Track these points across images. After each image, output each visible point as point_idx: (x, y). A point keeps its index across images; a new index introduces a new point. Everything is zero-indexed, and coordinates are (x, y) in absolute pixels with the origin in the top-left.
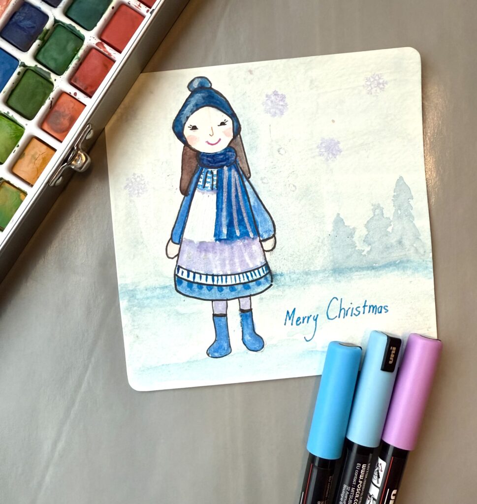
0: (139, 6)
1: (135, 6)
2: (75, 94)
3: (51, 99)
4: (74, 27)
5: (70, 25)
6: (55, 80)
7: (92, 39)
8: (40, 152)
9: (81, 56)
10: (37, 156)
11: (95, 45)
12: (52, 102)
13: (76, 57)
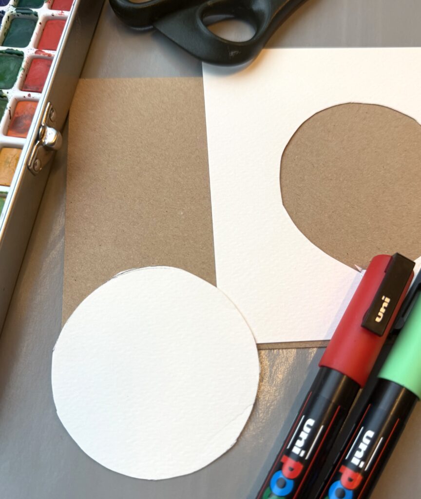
0: (62, 12)
1: (59, 14)
2: (29, 95)
3: (8, 108)
4: (12, 49)
5: (8, 49)
6: (8, 93)
7: (30, 51)
8: (12, 155)
9: (25, 66)
10: (10, 160)
11: (34, 54)
12: (10, 111)
13: (21, 69)
